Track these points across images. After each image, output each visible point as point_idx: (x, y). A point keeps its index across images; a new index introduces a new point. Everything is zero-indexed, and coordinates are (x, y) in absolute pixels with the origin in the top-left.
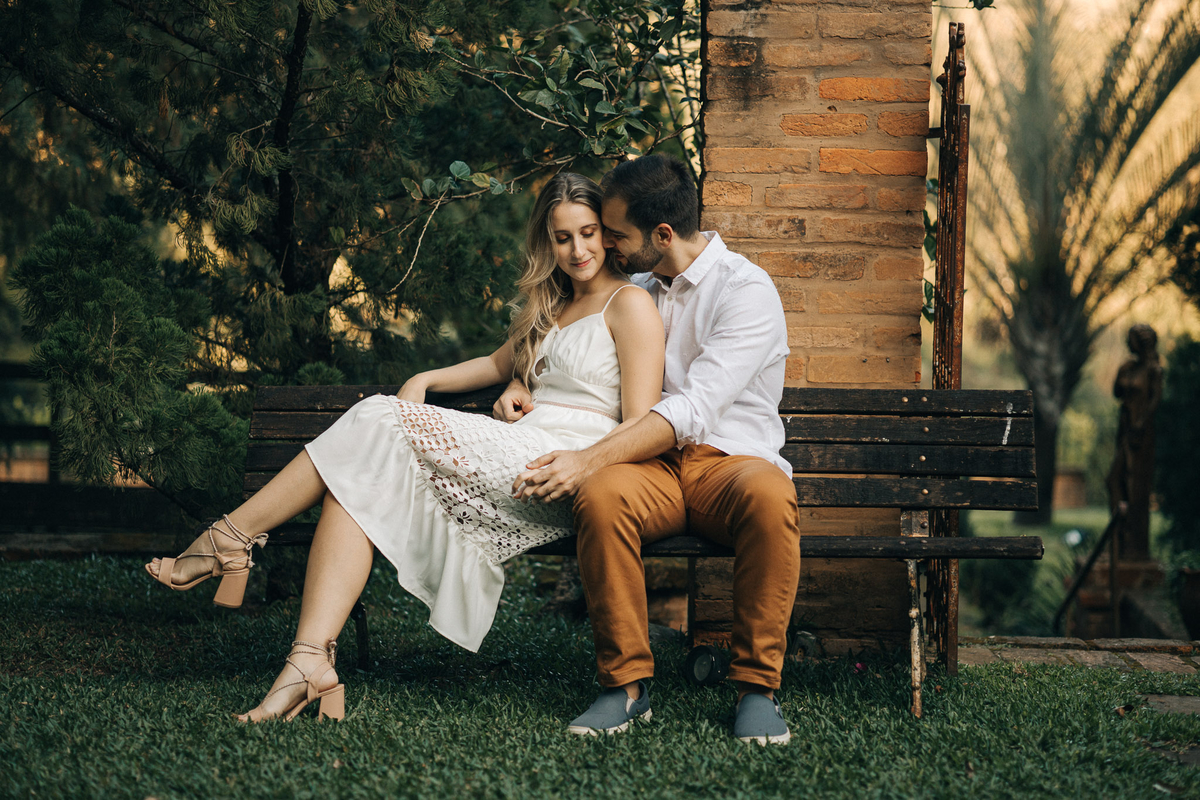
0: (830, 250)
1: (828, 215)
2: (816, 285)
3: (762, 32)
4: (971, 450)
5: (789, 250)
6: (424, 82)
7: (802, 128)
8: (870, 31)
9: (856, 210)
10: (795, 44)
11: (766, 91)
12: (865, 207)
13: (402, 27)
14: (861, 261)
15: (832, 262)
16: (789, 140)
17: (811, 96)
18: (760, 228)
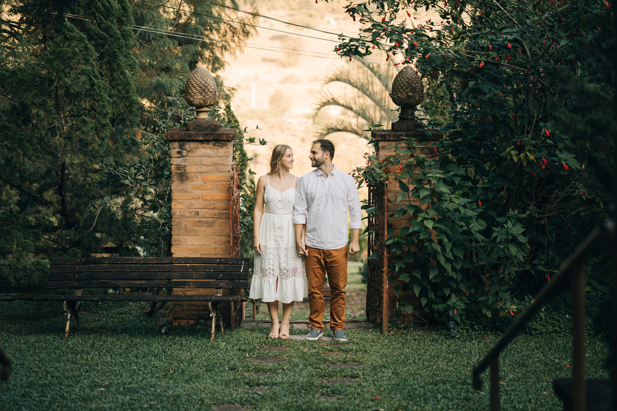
0: (206, 219)
1: (205, 210)
2: (202, 228)
3: (186, 164)
4: (233, 273)
5: (195, 220)
6: (97, 177)
7: (197, 188)
8: (213, 163)
9: (212, 209)
10: (195, 166)
11: (187, 178)
12: (214, 208)
13: (90, 164)
14: (214, 222)
15: (206, 222)
16: (194, 191)
17: (199, 180)
18: (187, 214)
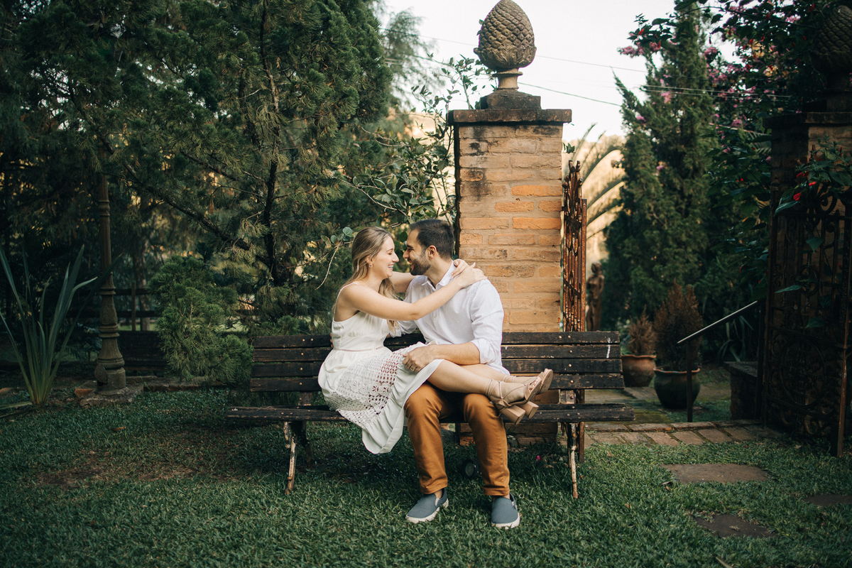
0: (518, 264)
1: (517, 248)
2: (513, 280)
3: (484, 165)
4: (592, 361)
5: (500, 264)
6: (330, 192)
7: (504, 209)
8: (534, 164)
9: (530, 245)
10: (500, 170)
11: (487, 192)
12: (534, 244)
13: (319, 168)
14: (533, 268)
15: (520, 269)
16: (498, 214)
17: (509, 194)
18: (486, 254)
